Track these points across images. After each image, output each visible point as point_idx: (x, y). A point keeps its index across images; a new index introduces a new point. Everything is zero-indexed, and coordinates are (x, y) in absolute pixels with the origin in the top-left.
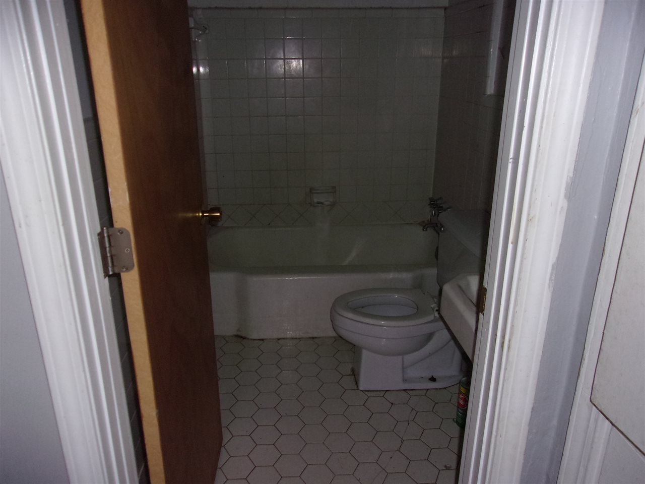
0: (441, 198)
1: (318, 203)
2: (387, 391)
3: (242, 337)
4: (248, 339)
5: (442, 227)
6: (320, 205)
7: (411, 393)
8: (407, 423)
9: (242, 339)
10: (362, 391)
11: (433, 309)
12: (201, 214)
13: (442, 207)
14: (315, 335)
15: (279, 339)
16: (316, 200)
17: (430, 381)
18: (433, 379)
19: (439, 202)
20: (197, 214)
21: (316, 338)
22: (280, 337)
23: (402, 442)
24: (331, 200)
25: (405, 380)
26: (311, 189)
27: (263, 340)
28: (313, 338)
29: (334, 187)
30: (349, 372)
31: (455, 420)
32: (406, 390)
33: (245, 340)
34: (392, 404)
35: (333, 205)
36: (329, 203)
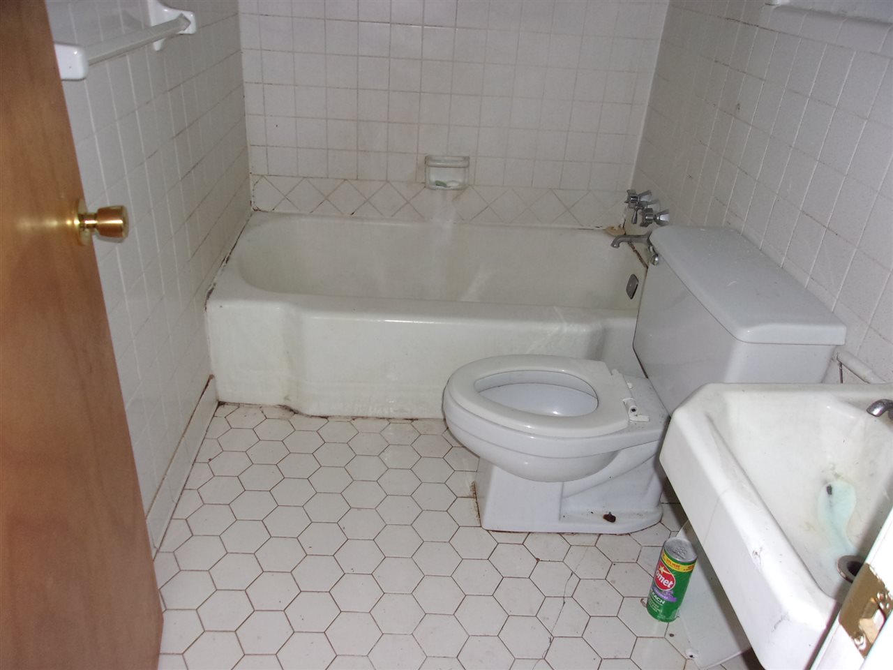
0: (648, 193)
1: (438, 184)
2: (530, 533)
3: (291, 410)
4: (301, 414)
5: (657, 255)
6: (439, 187)
7: (571, 539)
8: (561, 600)
9: (292, 413)
10: (488, 531)
11: (626, 406)
12: (77, 222)
13: (651, 210)
14: (415, 415)
15: (354, 418)
16: (433, 178)
17: (605, 521)
18: (610, 518)
19: (643, 199)
20: (69, 222)
21: (417, 419)
22: (356, 414)
23: (551, 642)
24: (460, 180)
25: (562, 517)
26: (427, 159)
27: (326, 418)
28: (412, 420)
29: (467, 159)
30: (468, 492)
31: (645, 601)
32: (563, 533)
33: (296, 415)
34: (538, 560)
35: (462, 189)
36: (454, 185)
